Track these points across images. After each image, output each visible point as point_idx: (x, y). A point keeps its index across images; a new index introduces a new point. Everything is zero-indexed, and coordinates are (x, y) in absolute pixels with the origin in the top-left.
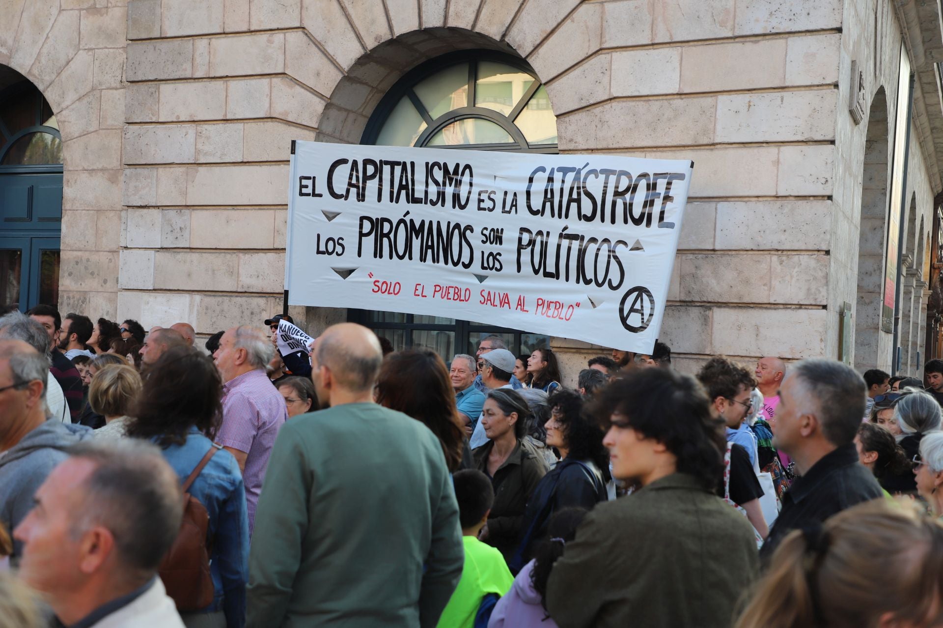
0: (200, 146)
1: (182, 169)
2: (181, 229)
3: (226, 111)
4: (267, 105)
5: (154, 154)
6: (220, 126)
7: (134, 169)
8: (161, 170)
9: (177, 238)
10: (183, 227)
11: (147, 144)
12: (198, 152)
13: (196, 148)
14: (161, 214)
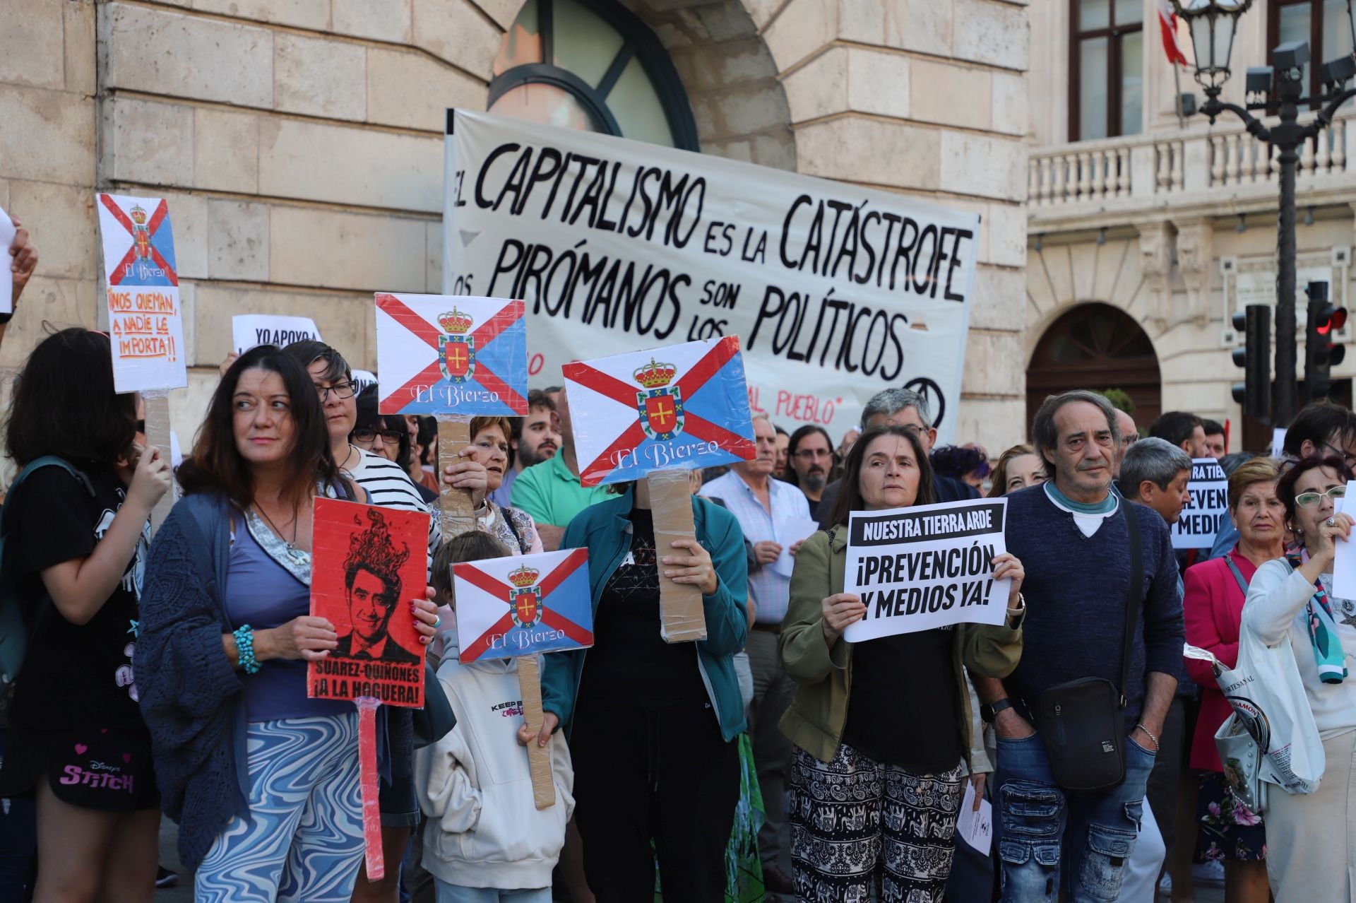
0: (282, 77)
1: (247, 119)
2: (250, 241)
3: (331, 16)
4: (407, 22)
5: (186, 77)
6: (321, 44)
7: (141, 103)
8: (202, 113)
9: (241, 260)
10: (254, 237)
11: (168, 52)
12: (279, 88)
13: (274, 81)
14: (205, 208)
